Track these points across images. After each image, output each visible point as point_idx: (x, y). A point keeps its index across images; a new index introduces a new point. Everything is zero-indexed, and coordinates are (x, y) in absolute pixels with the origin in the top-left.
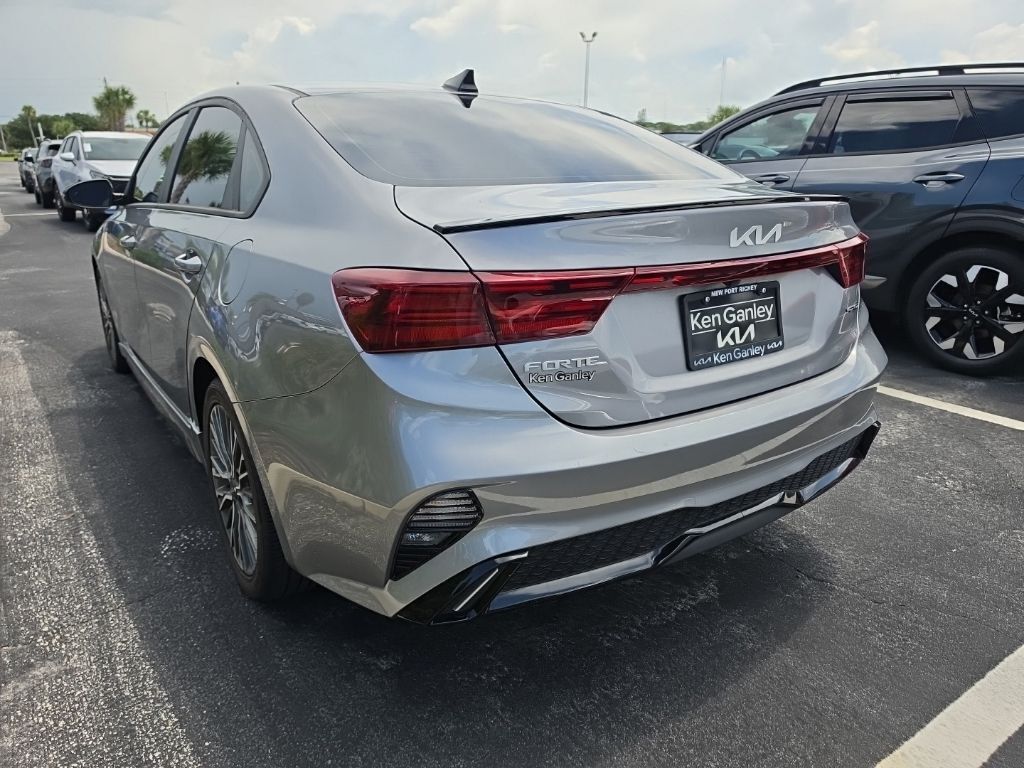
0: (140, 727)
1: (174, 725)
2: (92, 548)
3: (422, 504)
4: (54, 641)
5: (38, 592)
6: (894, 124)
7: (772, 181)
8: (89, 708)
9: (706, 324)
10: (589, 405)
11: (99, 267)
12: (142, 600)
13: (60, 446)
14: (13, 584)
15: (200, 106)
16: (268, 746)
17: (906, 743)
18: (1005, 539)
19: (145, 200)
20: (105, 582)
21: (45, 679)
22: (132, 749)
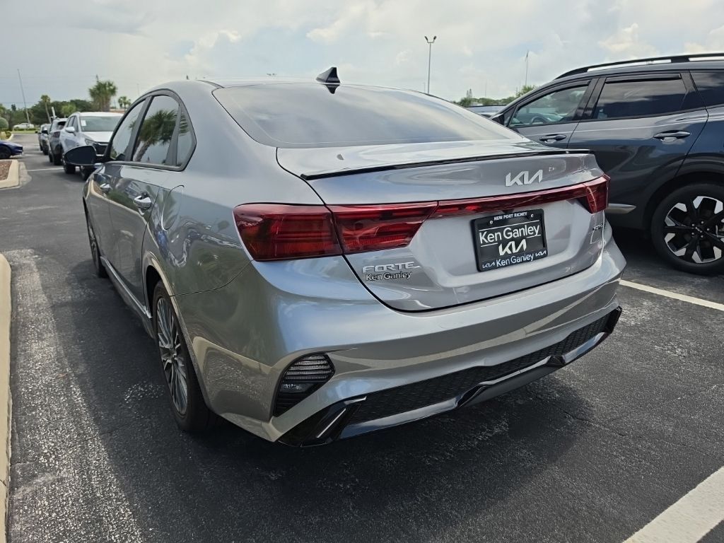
0: (107, 517)
1: (129, 516)
2: (78, 397)
3: (293, 364)
4: (51, 459)
5: (41, 426)
6: (646, 97)
7: (554, 139)
8: (72, 504)
9: (491, 239)
10: (410, 295)
11: (87, 206)
12: (111, 433)
13: (59, 328)
14: (25, 421)
15: (153, 96)
16: (192, 531)
17: (636, 533)
18: (717, 391)
19: (118, 159)
20: (86, 420)
21: (44, 485)
22: (100, 533)
